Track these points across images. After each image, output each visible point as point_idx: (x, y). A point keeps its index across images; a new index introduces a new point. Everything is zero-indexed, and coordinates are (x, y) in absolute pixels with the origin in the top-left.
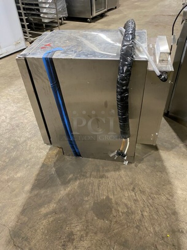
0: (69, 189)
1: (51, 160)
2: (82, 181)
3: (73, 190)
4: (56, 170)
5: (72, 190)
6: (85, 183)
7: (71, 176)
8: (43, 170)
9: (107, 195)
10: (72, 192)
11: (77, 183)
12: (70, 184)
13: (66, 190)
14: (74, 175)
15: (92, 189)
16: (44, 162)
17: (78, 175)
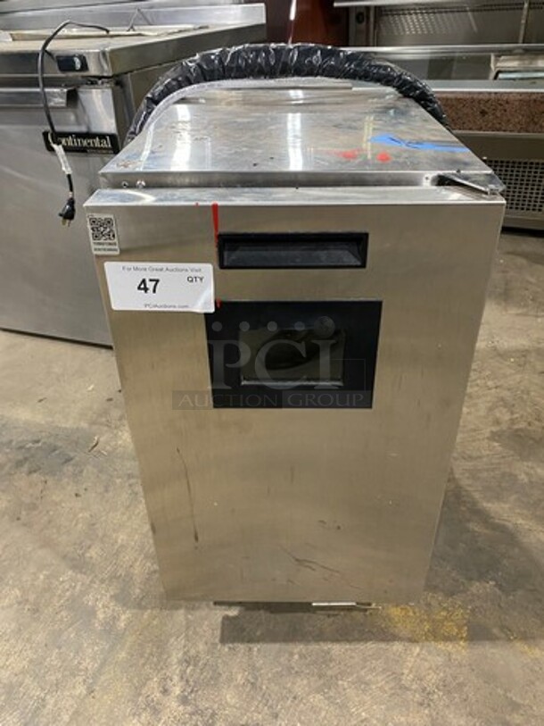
0: (520, 521)
1: (444, 613)
2: (477, 496)
3: (518, 511)
4: (478, 580)
5: (519, 514)
6: (480, 488)
7: (475, 527)
8: (502, 628)
9: (486, 441)
10: (525, 512)
11: (490, 505)
12: (507, 523)
13: (527, 527)
14: (469, 521)
15: (487, 470)
16: (462, 638)
17: (463, 509)
